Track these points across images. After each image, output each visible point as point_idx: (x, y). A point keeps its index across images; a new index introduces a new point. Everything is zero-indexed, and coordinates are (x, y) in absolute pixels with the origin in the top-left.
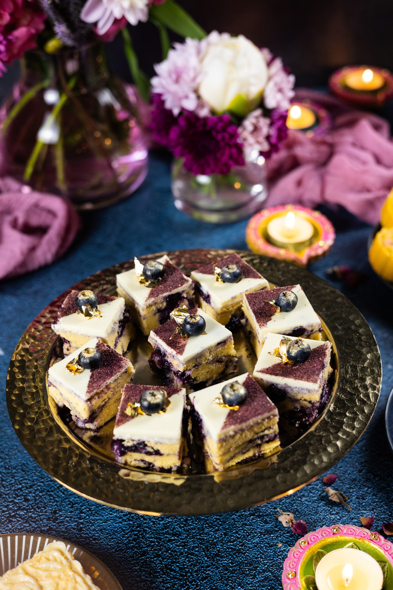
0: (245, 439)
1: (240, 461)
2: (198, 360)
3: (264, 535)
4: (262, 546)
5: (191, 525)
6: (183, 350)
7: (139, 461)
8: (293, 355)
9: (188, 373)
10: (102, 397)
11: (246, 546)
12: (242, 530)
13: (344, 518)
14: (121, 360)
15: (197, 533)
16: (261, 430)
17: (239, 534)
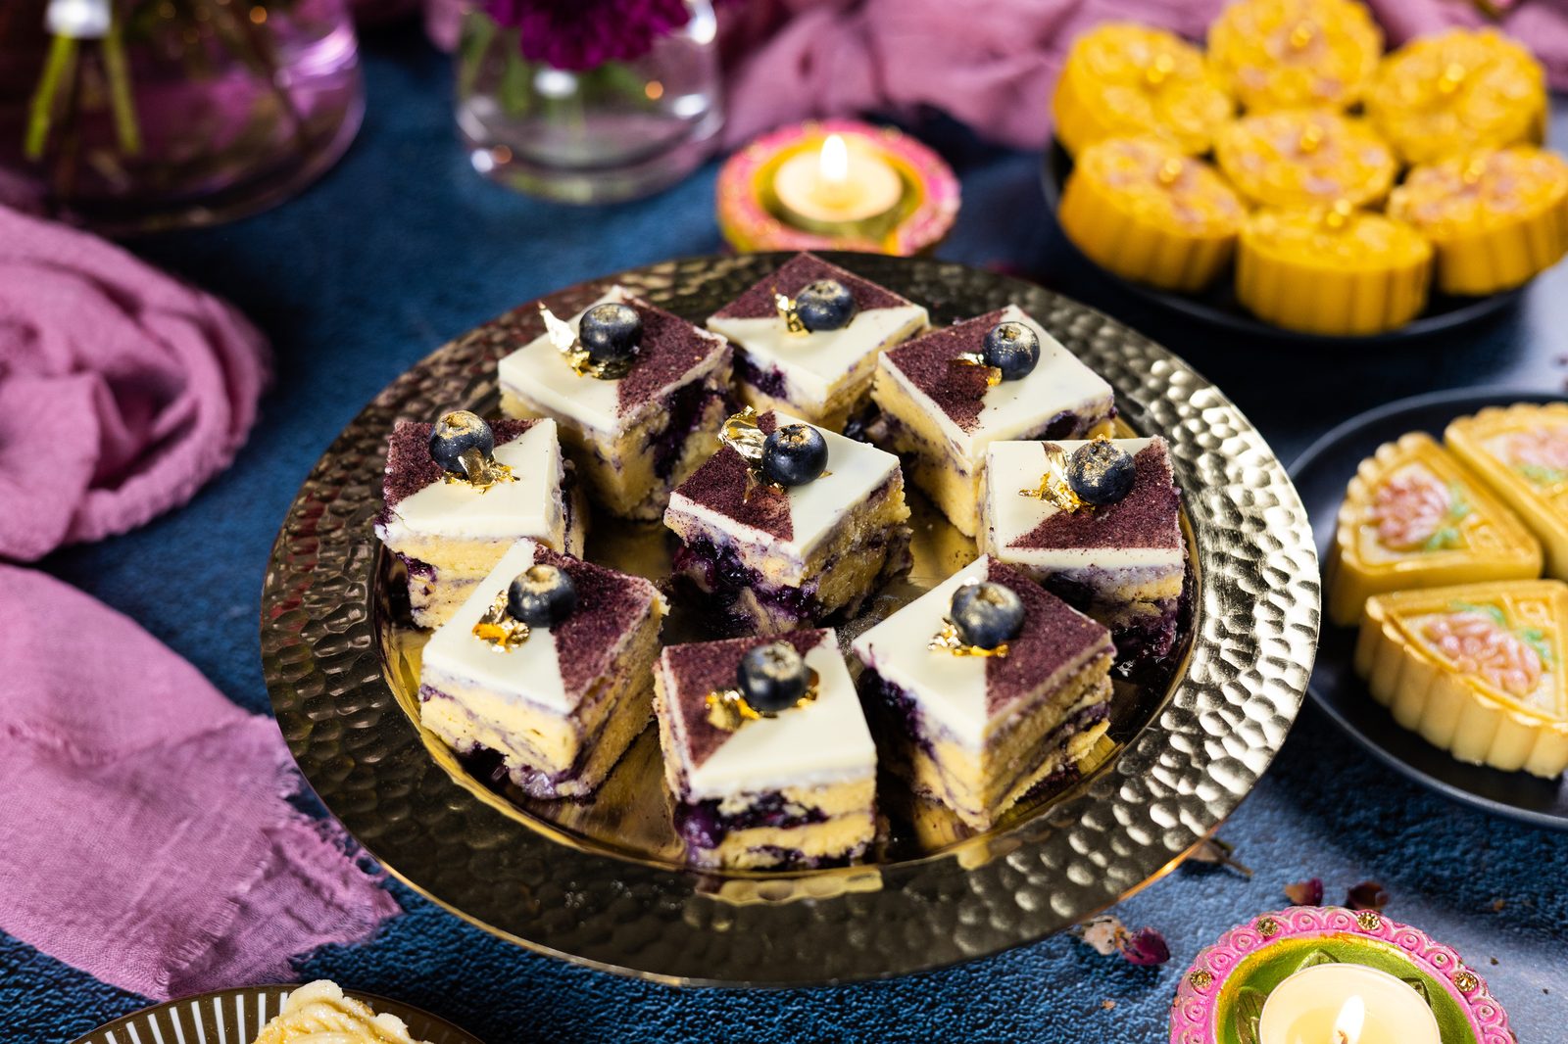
0: (1041, 729)
1: (1022, 793)
2: (832, 546)
3: (1060, 989)
4: (1065, 1017)
5: (857, 1008)
6: (789, 526)
7: (758, 851)
8: (1095, 483)
9: (810, 588)
10: (604, 696)
11: (1024, 1029)
12: (996, 988)
13: (1243, 900)
14: (627, 586)
15: (882, 1026)
16: (1075, 697)
17: (995, 1003)
